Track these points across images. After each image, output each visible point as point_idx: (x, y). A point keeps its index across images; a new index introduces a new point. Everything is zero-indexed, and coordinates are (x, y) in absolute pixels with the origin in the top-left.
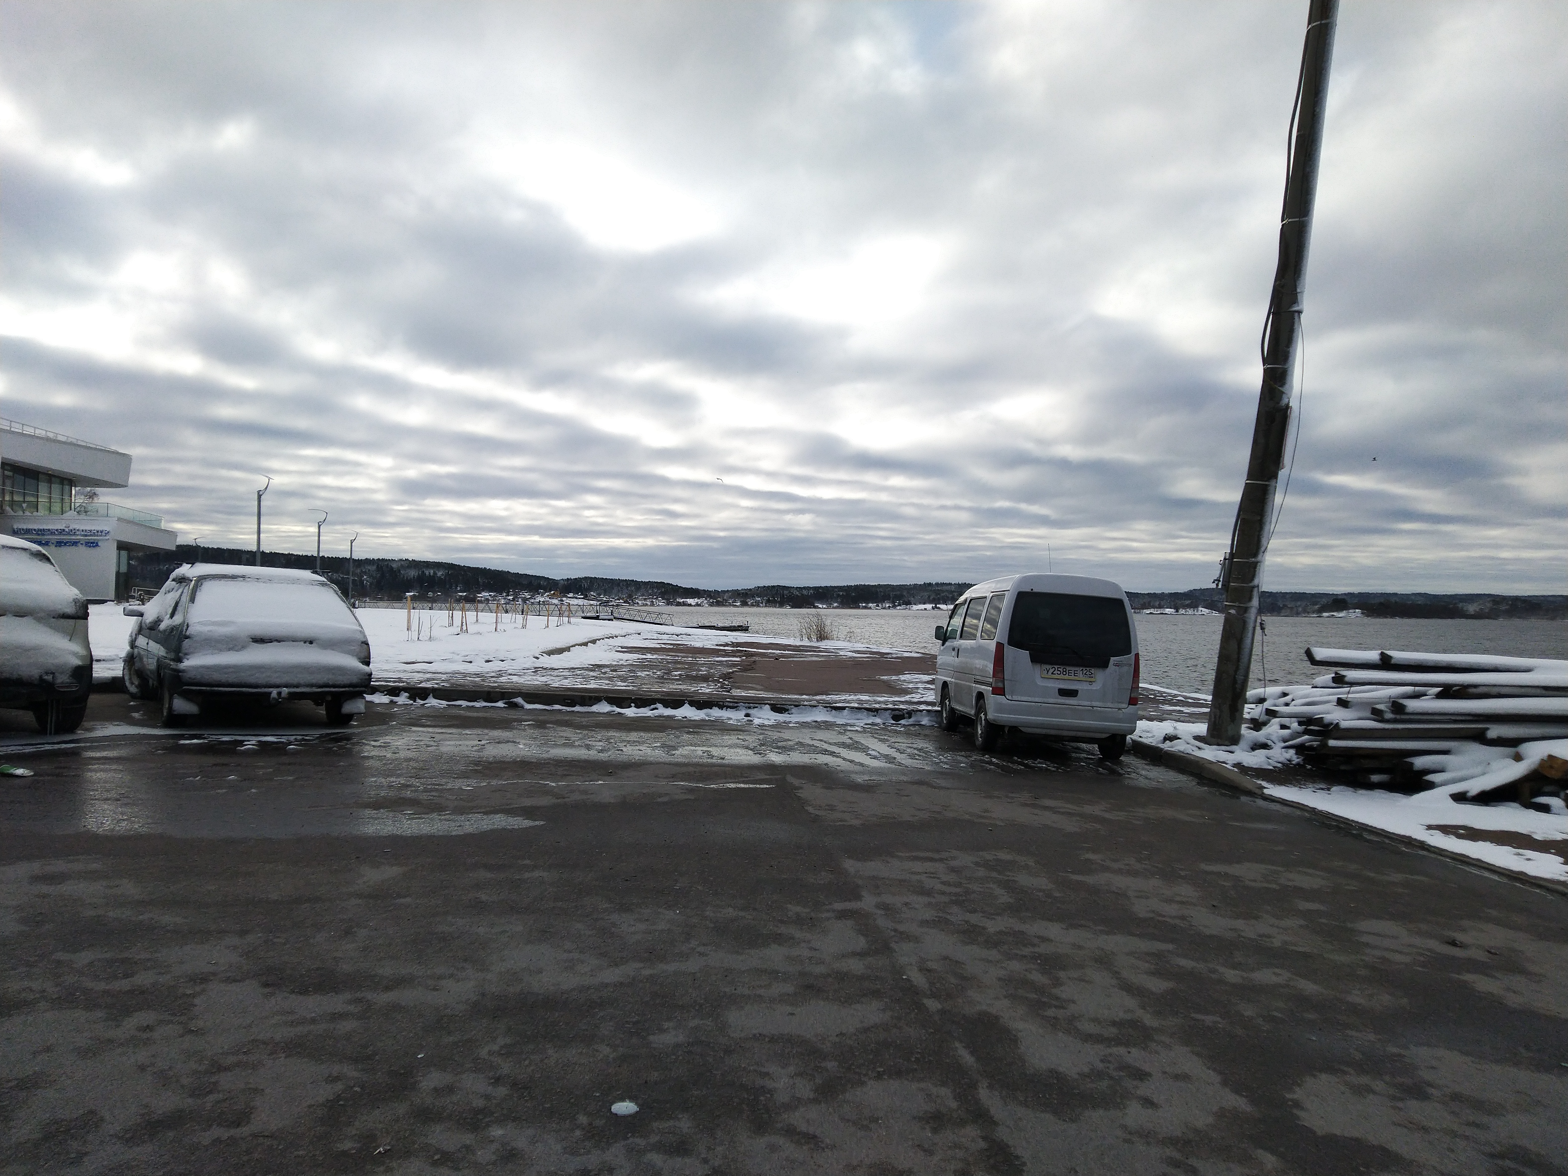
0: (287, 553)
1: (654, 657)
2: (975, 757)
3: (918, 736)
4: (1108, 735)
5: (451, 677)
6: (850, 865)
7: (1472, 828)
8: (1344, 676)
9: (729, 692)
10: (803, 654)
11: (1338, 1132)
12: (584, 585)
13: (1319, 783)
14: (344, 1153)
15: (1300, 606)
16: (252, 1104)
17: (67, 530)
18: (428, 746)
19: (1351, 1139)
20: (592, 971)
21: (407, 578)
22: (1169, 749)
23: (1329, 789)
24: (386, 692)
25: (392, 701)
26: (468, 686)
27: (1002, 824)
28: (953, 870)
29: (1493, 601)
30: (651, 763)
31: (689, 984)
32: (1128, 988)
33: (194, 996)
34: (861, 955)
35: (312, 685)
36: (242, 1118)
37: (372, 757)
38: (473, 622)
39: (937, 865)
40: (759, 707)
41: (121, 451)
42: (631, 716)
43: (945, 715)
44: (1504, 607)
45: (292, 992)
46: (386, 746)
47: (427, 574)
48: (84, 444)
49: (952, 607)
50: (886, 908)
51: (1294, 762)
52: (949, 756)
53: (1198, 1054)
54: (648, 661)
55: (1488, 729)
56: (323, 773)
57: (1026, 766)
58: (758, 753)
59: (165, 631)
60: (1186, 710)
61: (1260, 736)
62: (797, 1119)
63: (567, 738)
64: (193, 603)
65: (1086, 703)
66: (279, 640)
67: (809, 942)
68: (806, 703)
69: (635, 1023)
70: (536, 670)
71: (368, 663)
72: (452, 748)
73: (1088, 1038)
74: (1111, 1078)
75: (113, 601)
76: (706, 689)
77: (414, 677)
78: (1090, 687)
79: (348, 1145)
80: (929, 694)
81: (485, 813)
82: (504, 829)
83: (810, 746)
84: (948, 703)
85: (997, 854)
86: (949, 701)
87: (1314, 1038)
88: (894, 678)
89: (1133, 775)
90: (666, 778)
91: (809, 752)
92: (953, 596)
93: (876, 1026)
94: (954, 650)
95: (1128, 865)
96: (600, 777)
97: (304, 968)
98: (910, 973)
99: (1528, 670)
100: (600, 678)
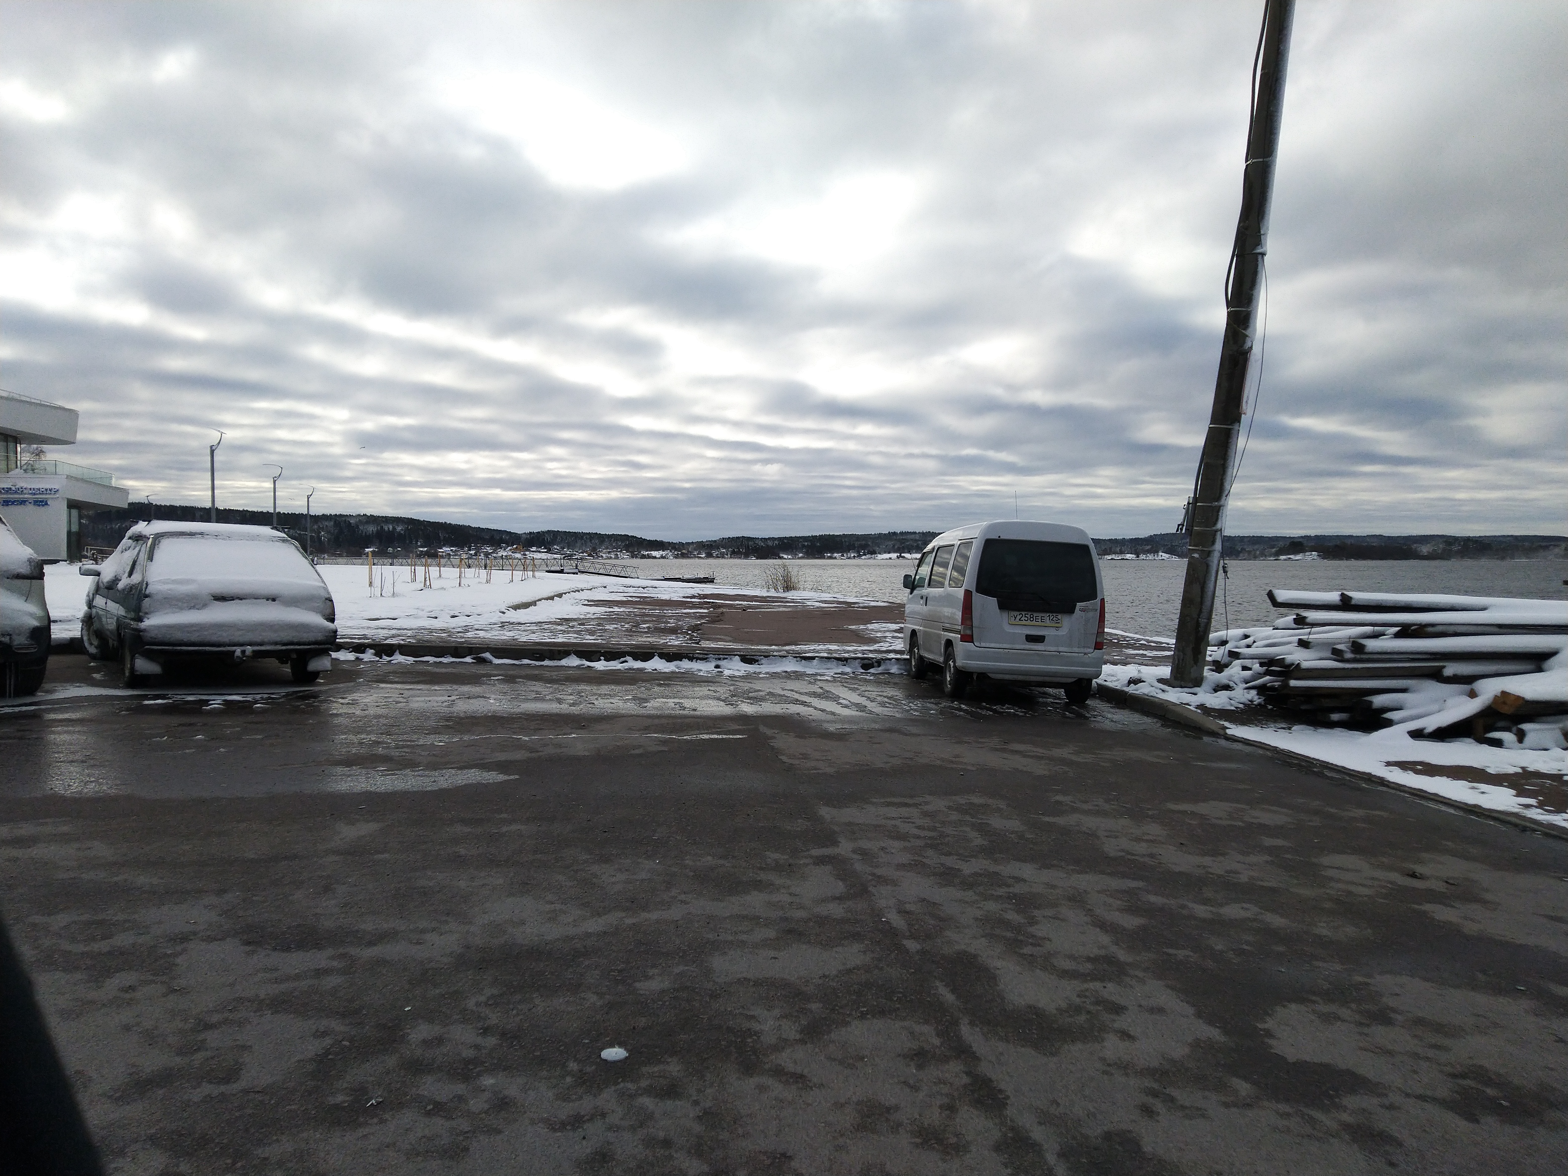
0: (241, 509)
1: (622, 610)
2: (944, 704)
3: (888, 684)
4: (1074, 680)
5: (416, 633)
6: (825, 812)
7: (1429, 764)
8: (1305, 618)
9: (698, 643)
10: (770, 605)
11: (1308, 1059)
12: (547, 539)
13: (1280, 722)
14: (337, 1107)
15: (1257, 550)
16: (241, 1060)
17: (13, 488)
18: (397, 702)
19: (1321, 1065)
20: (575, 921)
21: (366, 533)
22: (1133, 692)
23: (1290, 729)
24: (351, 649)
25: (357, 658)
26: (434, 642)
27: (973, 769)
28: (926, 814)
29: (1446, 542)
30: (623, 716)
31: (672, 931)
32: (1102, 925)
33: (175, 955)
34: (839, 899)
35: (276, 643)
36: (232, 1074)
37: (340, 715)
38: (436, 577)
39: (911, 810)
40: (729, 658)
41: (67, 407)
42: (601, 669)
43: (913, 664)
44: (1455, 548)
45: (275, 949)
46: (354, 703)
47: (386, 529)
48: (28, 400)
49: (919, 556)
50: (864, 854)
51: (1255, 703)
52: (918, 704)
53: (1172, 988)
54: (616, 614)
55: (1444, 667)
56: (292, 731)
57: (995, 711)
58: (729, 704)
59: (124, 590)
60: (1148, 653)
61: (1223, 677)
62: (786, 1059)
63: (537, 693)
64: (152, 561)
65: (1053, 649)
66: (240, 598)
67: (789, 887)
68: (775, 654)
69: (620, 971)
70: (503, 625)
71: (332, 620)
72: (422, 704)
73: (1065, 974)
74: (1089, 1012)
75: (66, 561)
76: (675, 642)
77: (379, 633)
78: (1057, 633)
79: (340, 1098)
80: (897, 643)
81: (459, 768)
82: (479, 784)
83: (781, 696)
84: (916, 651)
85: (969, 798)
86: (918, 649)
87: (1283, 970)
88: (862, 627)
89: (1099, 719)
90: (639, 730)
91: (780, 702)
92: (918, 544)
93: (857, 968)
94: (922, 598)
95: (1097, 805)
96: (574, 730)
97: (284, 925)
98: (889, 916)
99: (1484, 609)
100: (568, 632)
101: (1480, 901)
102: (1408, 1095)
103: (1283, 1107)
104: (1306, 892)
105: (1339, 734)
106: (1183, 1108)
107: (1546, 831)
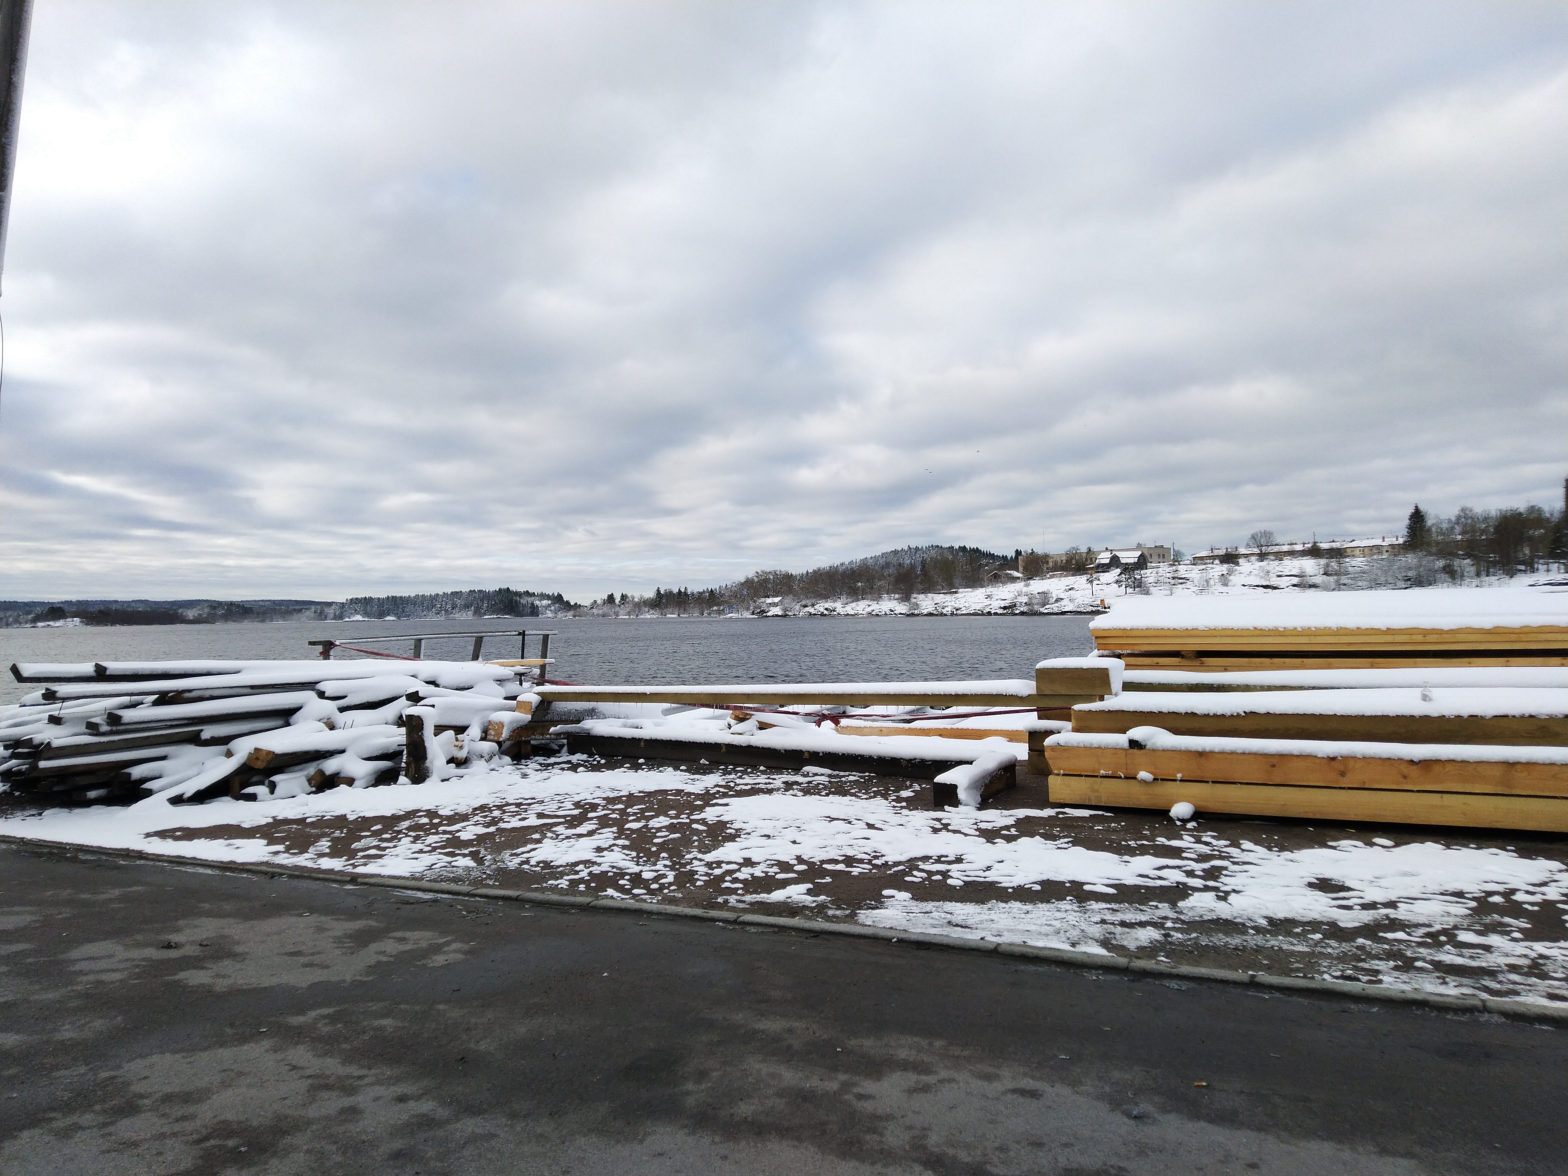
7: (188, 828)
8: (55, 692)
13: (29, 809)
15: (10, 616)
23: (40, 814)
29: (211, 606)
44: (220, 612)
55: (202, 730)
99: (237, 672)
101: (232, 955)
104: (49, 996)
105: (98, 812)
107: (291, 873)
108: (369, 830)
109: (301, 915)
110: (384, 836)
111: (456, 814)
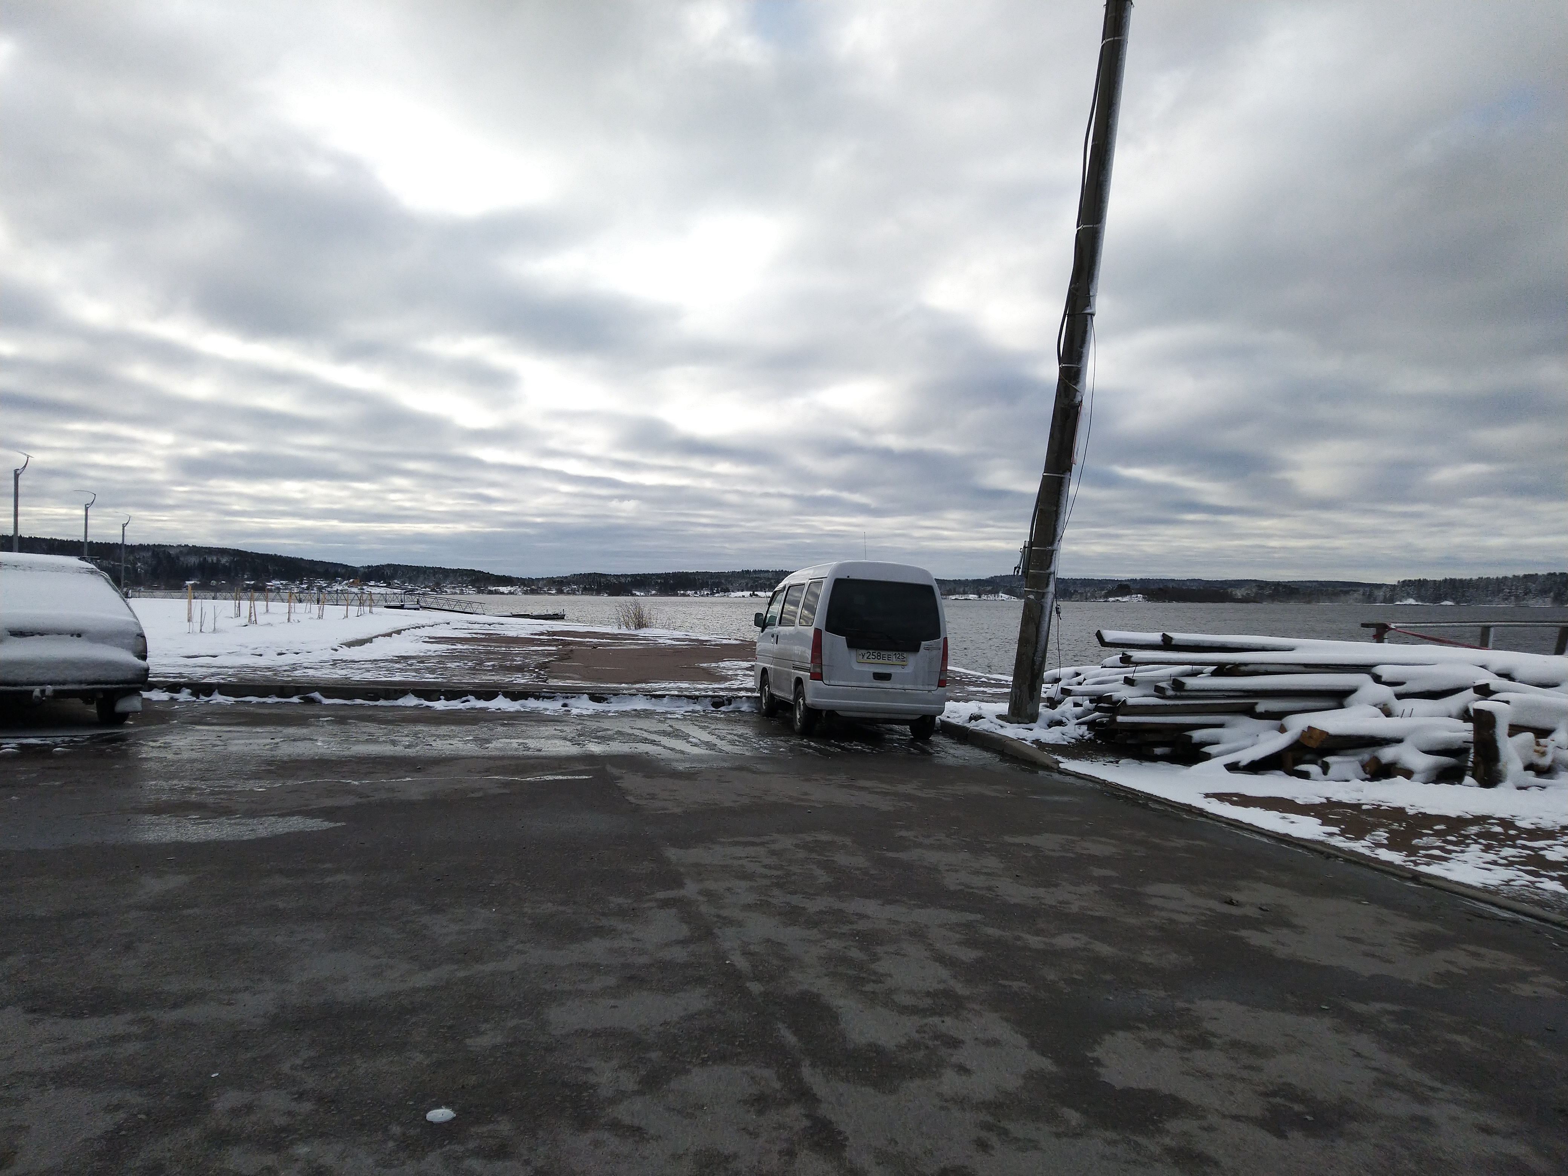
1: (465, 647)
2: (794, 741)
3: (739, 722)
4: (918, 717)
5: (238, 671)
6: (672, 853)
7: (1244, 795)
8: (1130, 657)
9: (545, 682)
10: (621, 643)
11: (1135, 1086)
12: (387, 573)
13: (1109, 756)
15: (1089, 591)
16: (16, 1143)
18: (214, 746)
20: (401, 976)
21: (187, 565)
22: (974, 728)
23: (1117, 762)
24: (165, 689)
25: (172, 699)
26: (258, 681)
27: (821, 806)
28: (773, 853)
29: (1258, 586)
30: (463, 758)
31: (507, 983)
32: (942, 959)
34: (683, 942)
35: (81, 682)
37: (150, 759)
38: (263, 612)
39: (758, 849)
40: (577, 697)
42: (441, 709)
43: (764, 701)
44: (1267, 592)
45: (64, 1016)
46: (166, 746)
47: (210, 560)
49: (770, 594)
50: (711, 896)
51: (1085, 738)
52: (768, 741)
53: (1007, 1020)
54: (458, 652)
55: (1256, 703)
56: (96, 776)
57: (843, 748)
58: (576, 744)
60: (988, 690)
61: (1056, 713)
62: (622, 1112)
63: (370, 734)
65: (899, 686)
66: (41, 633)
67: (632, 933)
68: (625, 692)
69: (450, 1027)
70: (335, 663)
71: (144, 658)
72: (241, 748)
73: (904, 1010)
74: (927, 1047)
76: (521, 680)
77: (197, 671)
78: (903, 671)
80: (748, 681)
81: (280, 816)
82: (301, 832)
83: (631, 735)
84: (767, 689)
85: (816, 835)
86: (769, 687)
87: (1111, 998)
88: (713, 665)
89: (942, 754)
90: (479, 772)
91: (629, 741)
92: (771, 583)
93: (700, 1013)
94: (773, 636)
95: (938, 840)
96: (408, 774)
97: (77, 989)
98: (733, 958)
99: (1291, 649)
100: (406, 671)
101: (1288, 925)
102: (1224, 1116)
103: (1111, 1135)
104: (1132, 921)
105: (1162, 767)
106: (1017, 1140)
107: (1348, 857)
108: (1432, 829)
109: (1359, 902)
110: (1449, 838)
111: (1539, 829)
